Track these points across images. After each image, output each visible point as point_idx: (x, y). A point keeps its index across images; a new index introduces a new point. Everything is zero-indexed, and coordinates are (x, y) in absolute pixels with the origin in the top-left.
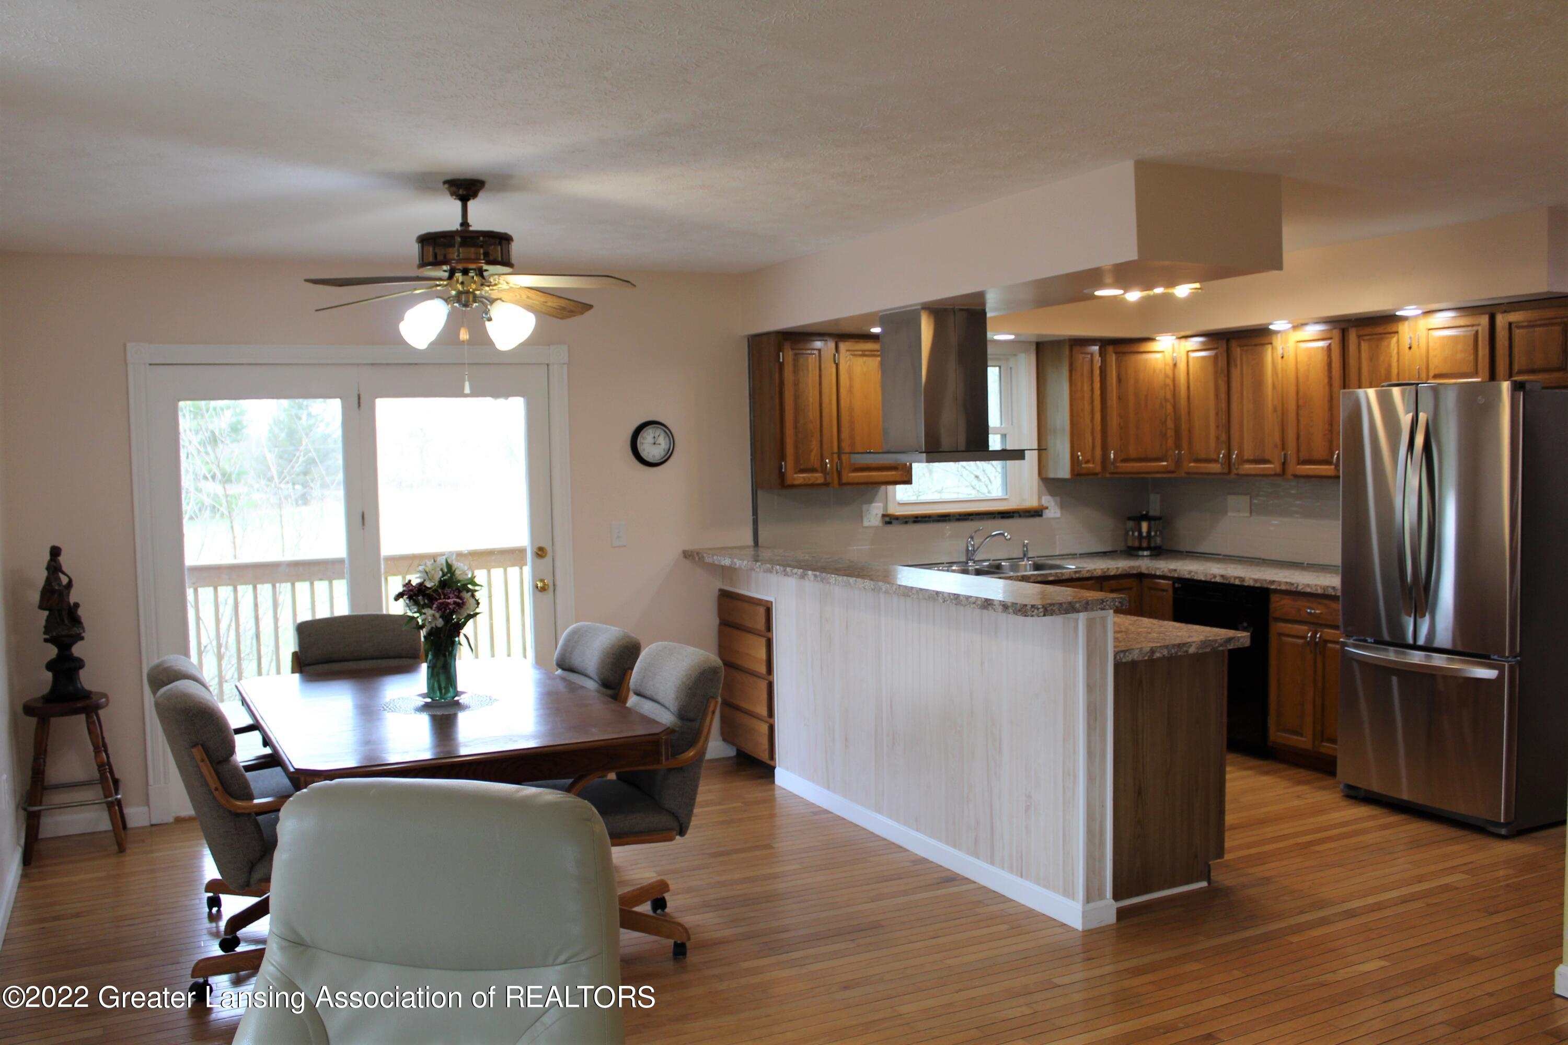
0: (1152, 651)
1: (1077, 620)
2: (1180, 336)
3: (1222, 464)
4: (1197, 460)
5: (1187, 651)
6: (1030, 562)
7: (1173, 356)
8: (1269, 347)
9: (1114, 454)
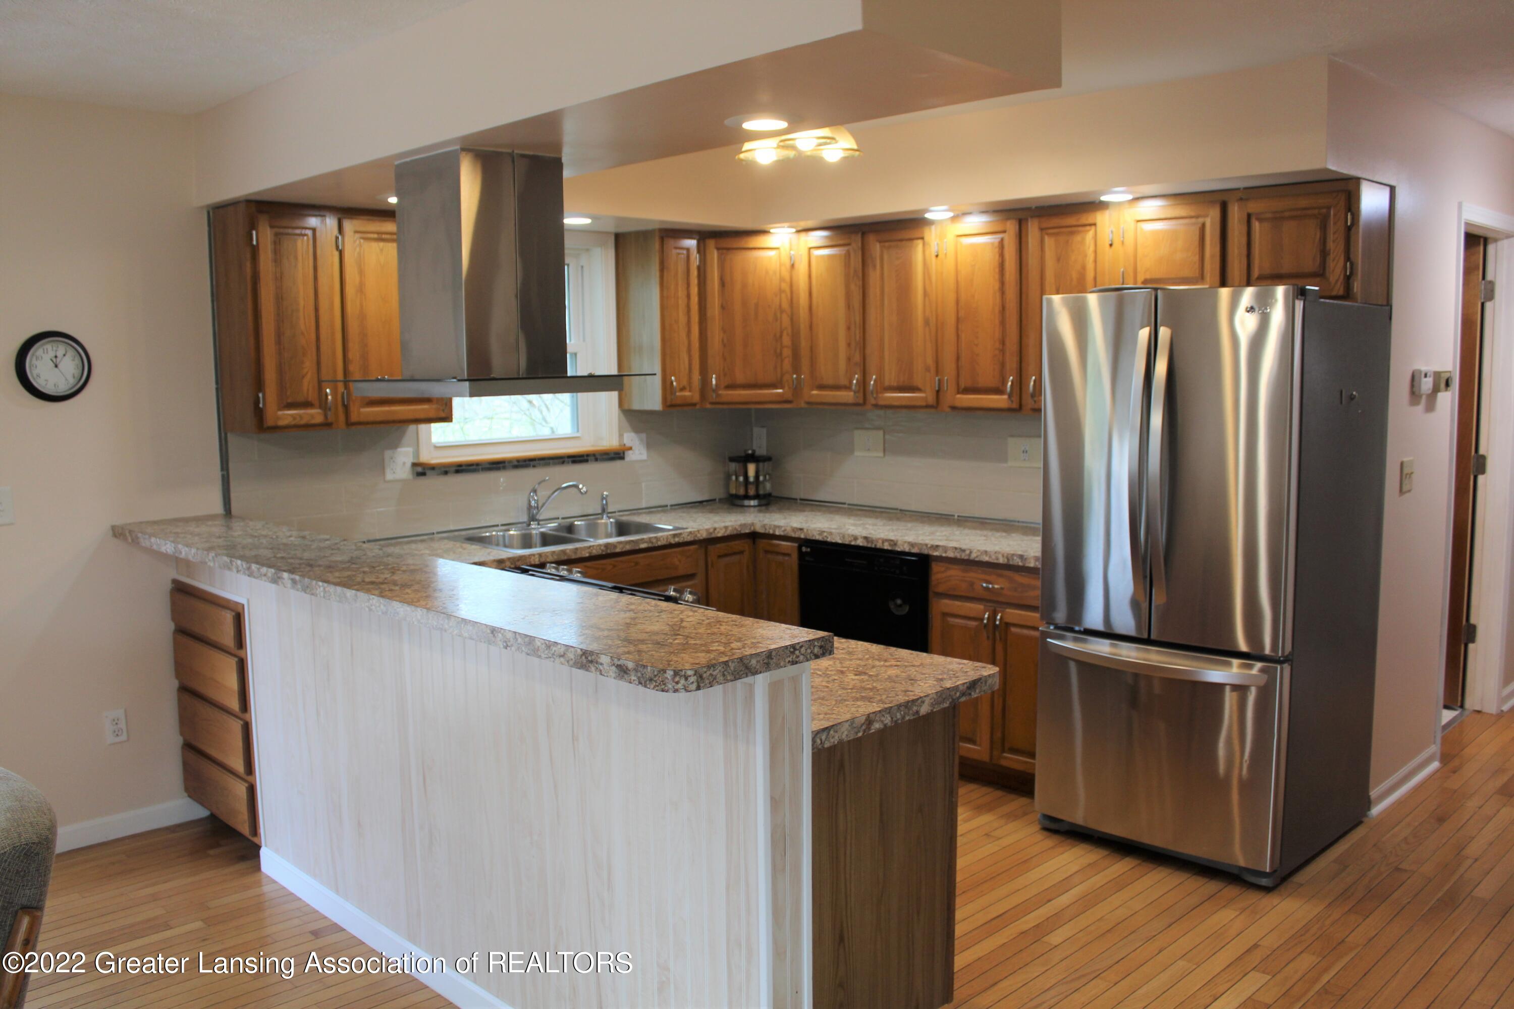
0: (869, 721)
1: (751, 687)
2: (800, 228)
3: (855, 392)
4: (821, 387)
5: (917, 712)
6: (611, 520)
7: (790, 254)
8: (920, 242)
9: (716, 379)
